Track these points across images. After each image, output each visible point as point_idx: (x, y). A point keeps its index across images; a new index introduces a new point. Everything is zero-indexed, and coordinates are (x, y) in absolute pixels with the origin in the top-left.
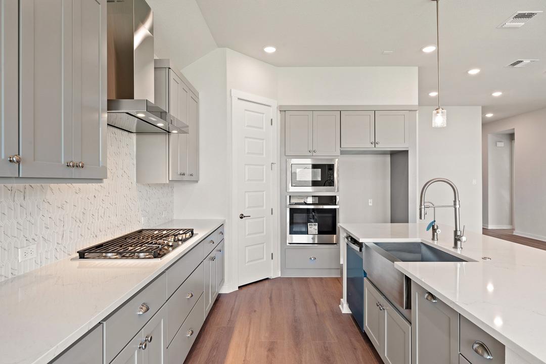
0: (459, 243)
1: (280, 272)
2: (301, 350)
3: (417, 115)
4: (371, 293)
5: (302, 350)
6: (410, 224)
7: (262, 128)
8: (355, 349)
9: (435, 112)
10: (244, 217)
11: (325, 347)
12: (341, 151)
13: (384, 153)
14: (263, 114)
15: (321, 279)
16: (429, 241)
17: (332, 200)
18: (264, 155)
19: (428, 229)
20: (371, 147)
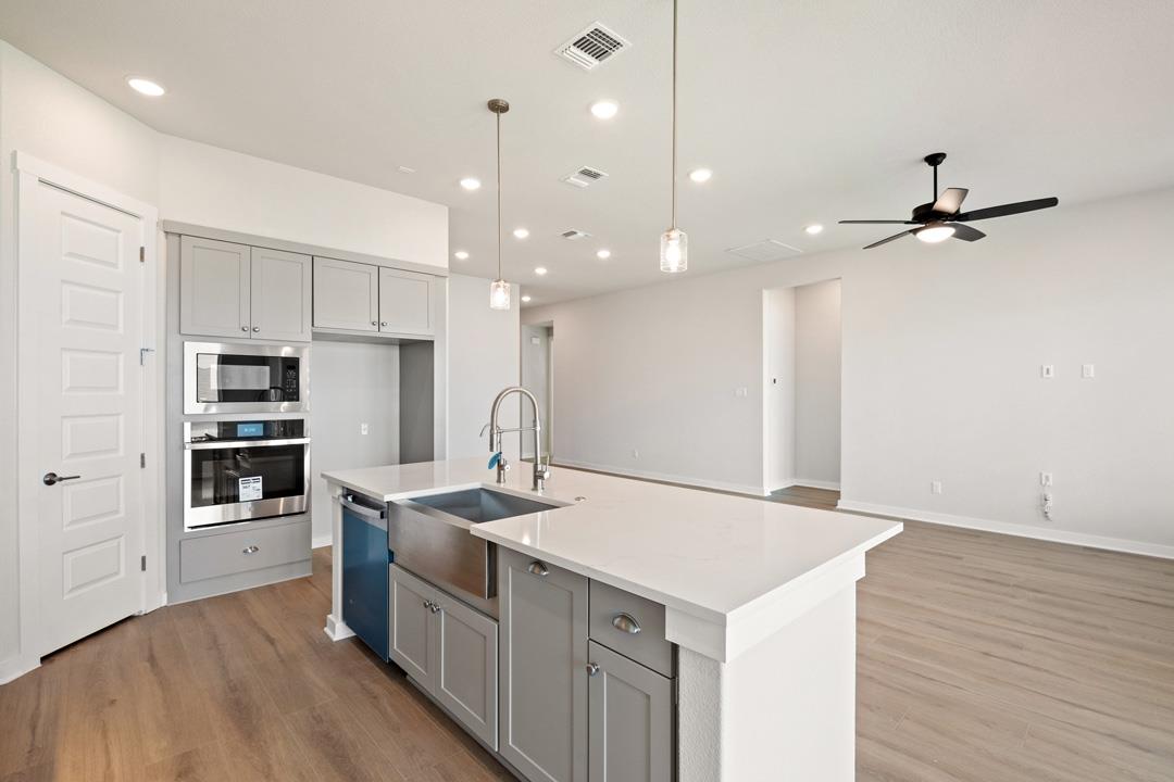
0: (540, 481)
1: (165, 596)
2: (262, 743)
3: (447, 284)
4: (405, 587)
5: (265, 742)
6: (435, 462)
7: (115, 265)
8: (375, 698)
9: (494, 284)
10: (61, 479)
11: (314, 718)
12: (313, 333)
13: (388, 342)
14: (118, 231)
15: (271, 588)
16: (492, 484)
17: (295, 428)
18: (121, 331)
19: (491, 466)
20: (372, 331)
